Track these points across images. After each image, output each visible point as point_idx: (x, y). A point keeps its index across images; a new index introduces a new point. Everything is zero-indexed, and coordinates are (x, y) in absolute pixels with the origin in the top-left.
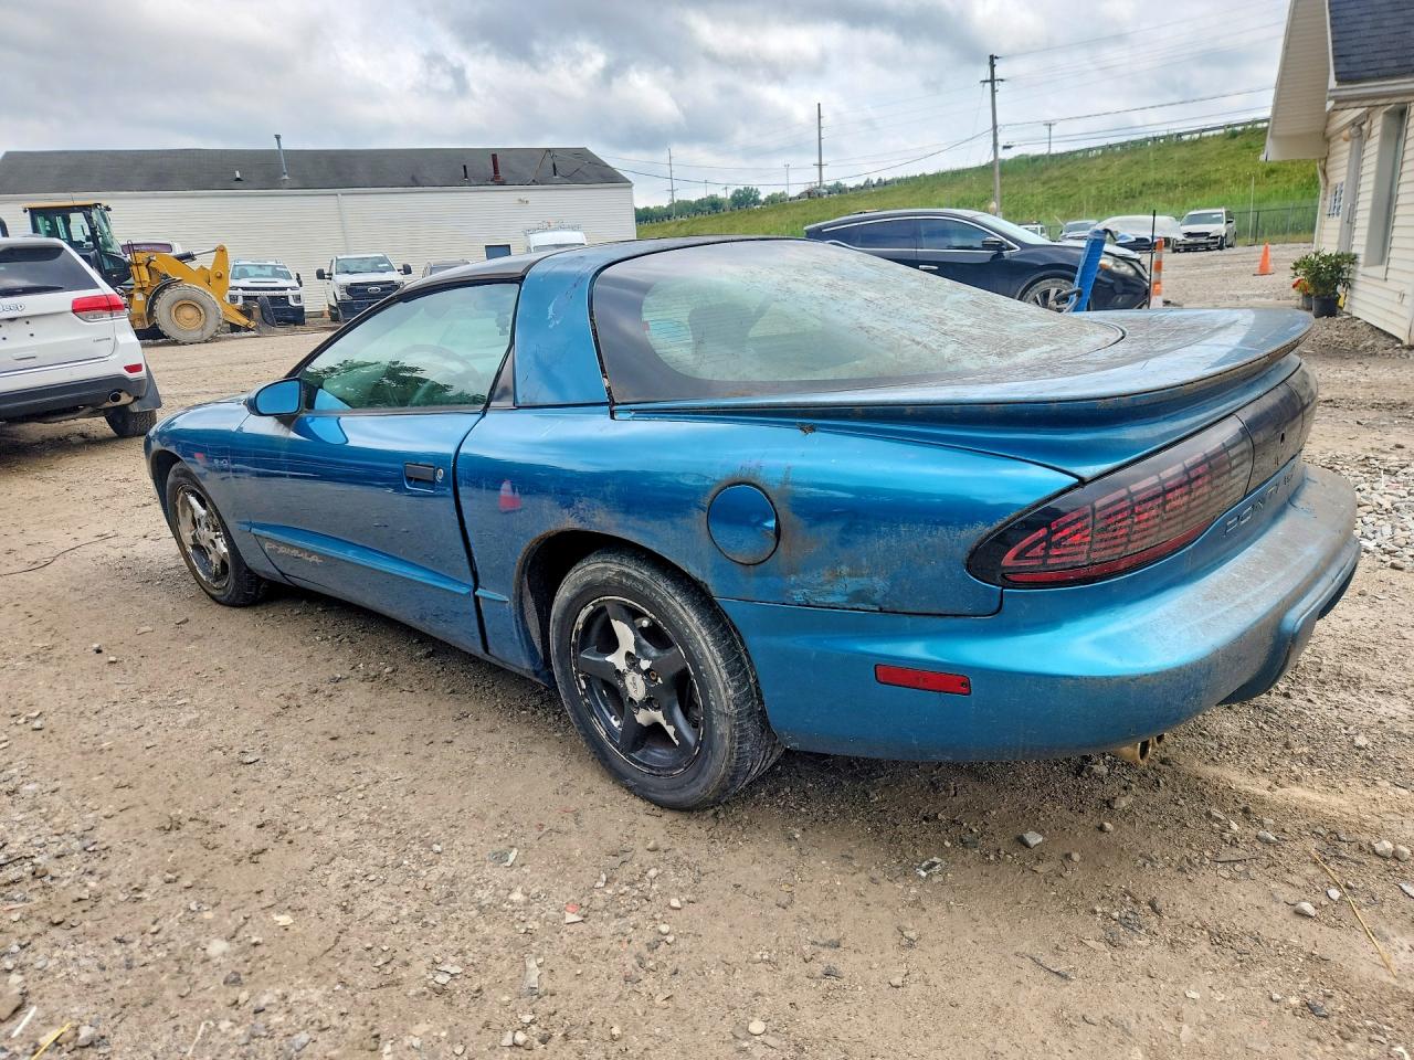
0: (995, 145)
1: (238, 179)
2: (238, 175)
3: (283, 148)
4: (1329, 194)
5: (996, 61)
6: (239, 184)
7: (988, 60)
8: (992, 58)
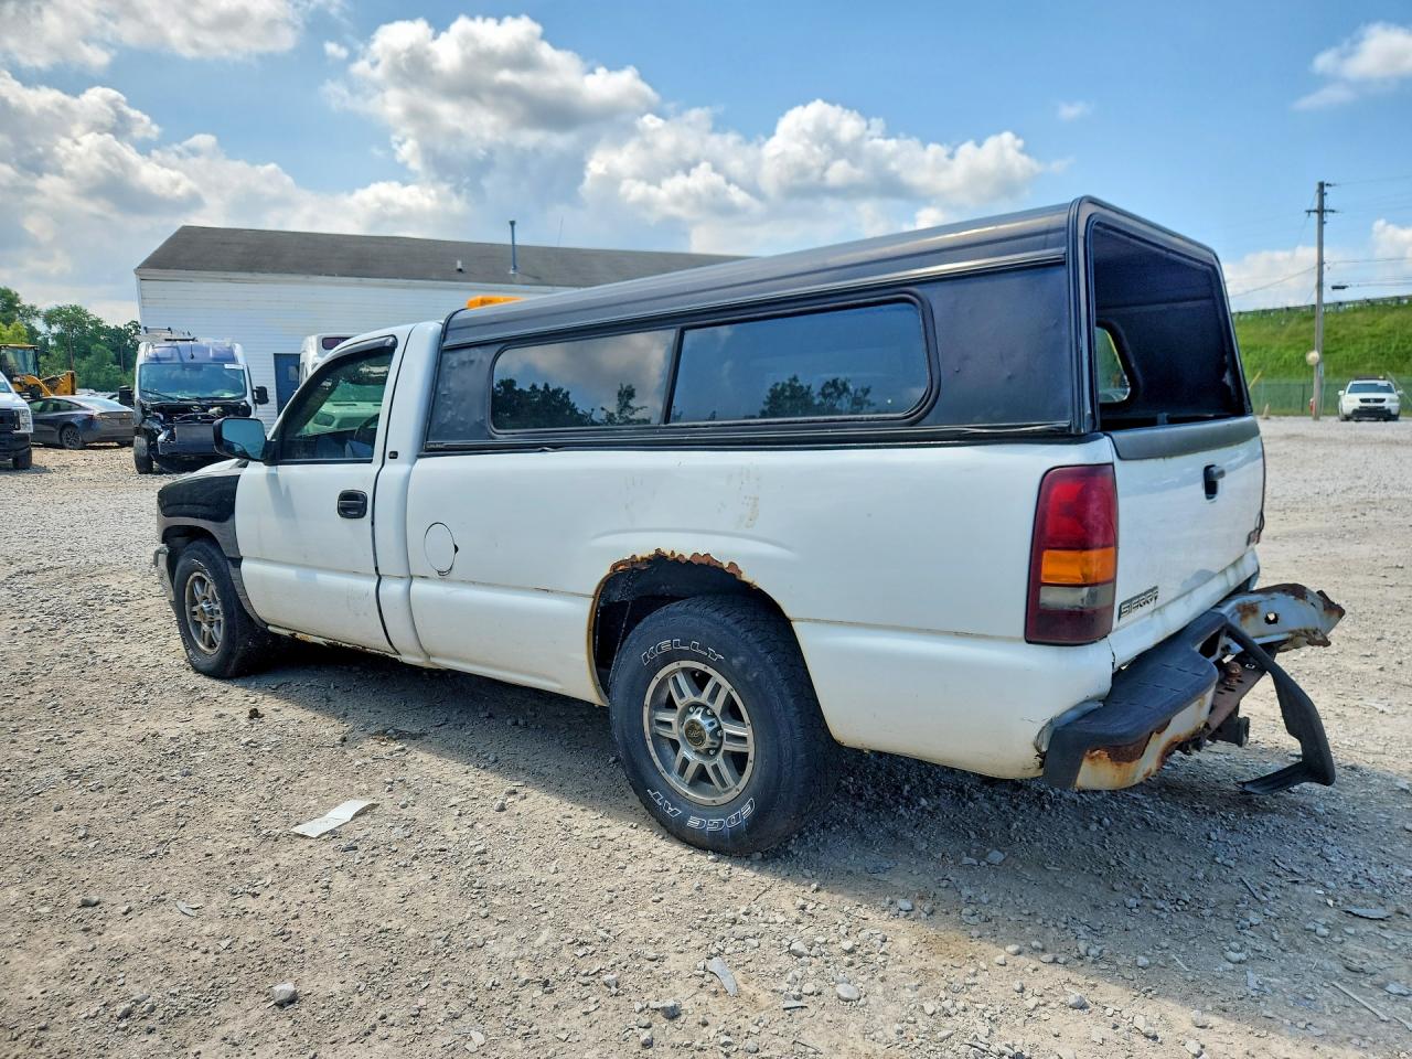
0: (1320, 285)
1: (460, 270)
2: (459, 265)
5: (1326, 189)
6: (460, 275)
7: (1317, 187)
8: (1322, 185)
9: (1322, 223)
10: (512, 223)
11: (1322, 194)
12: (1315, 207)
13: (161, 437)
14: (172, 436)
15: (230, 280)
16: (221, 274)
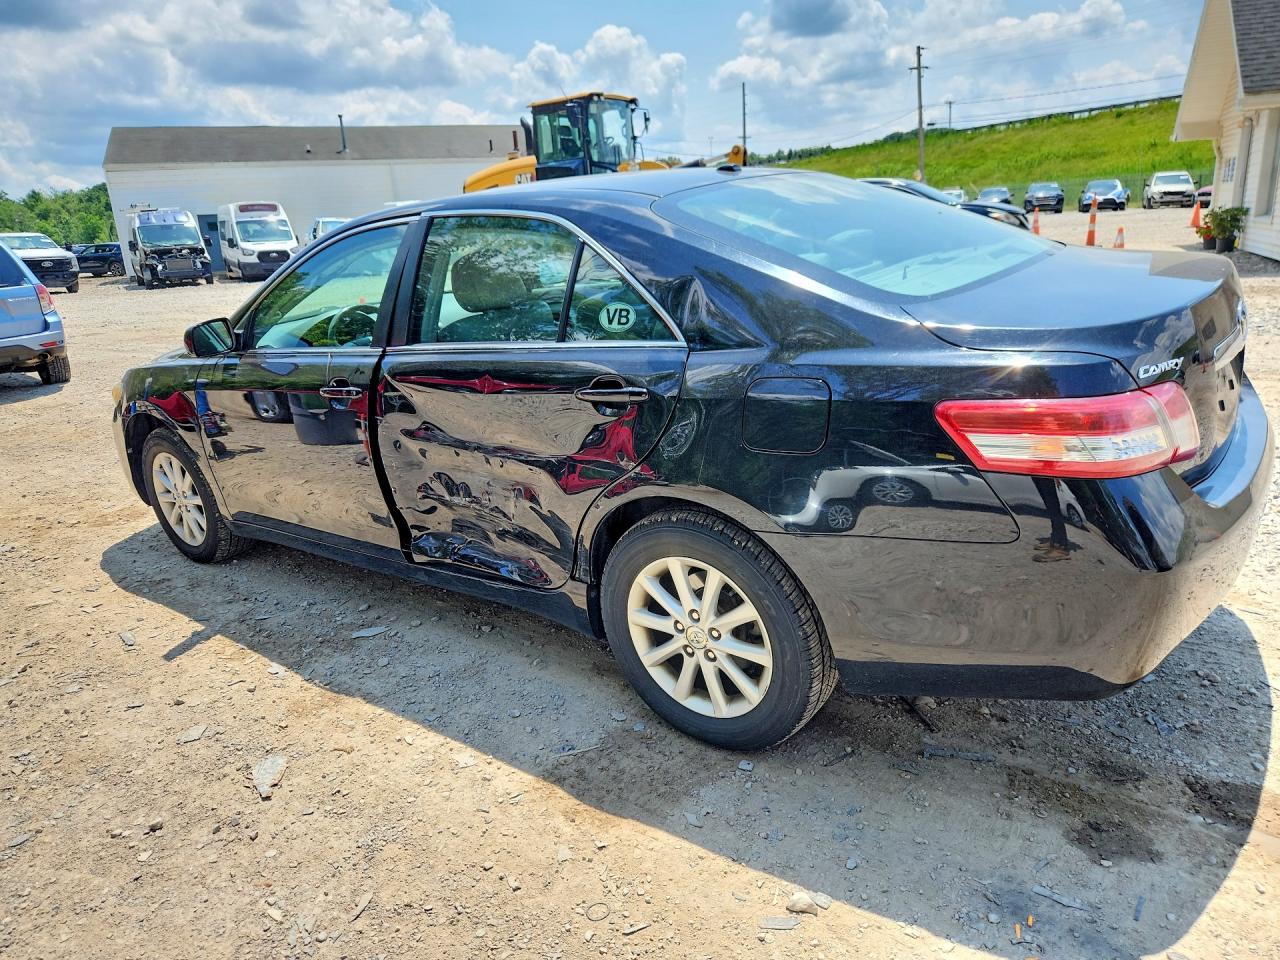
0: (921, 122)
1: (308, 151)
2: (309, 149)
3: (344, 125)
4: (1224, 165)
5: (922, 51)
6: (308, 155)
7: (916, 49)
8: (919, 48)
9: (920, 77)
10: (340, 117)
11: (919, 55)
12: (916, 65)
13: (160, 267)
14: (165, 267)
15: (163, 168)
16: (157, 165)
